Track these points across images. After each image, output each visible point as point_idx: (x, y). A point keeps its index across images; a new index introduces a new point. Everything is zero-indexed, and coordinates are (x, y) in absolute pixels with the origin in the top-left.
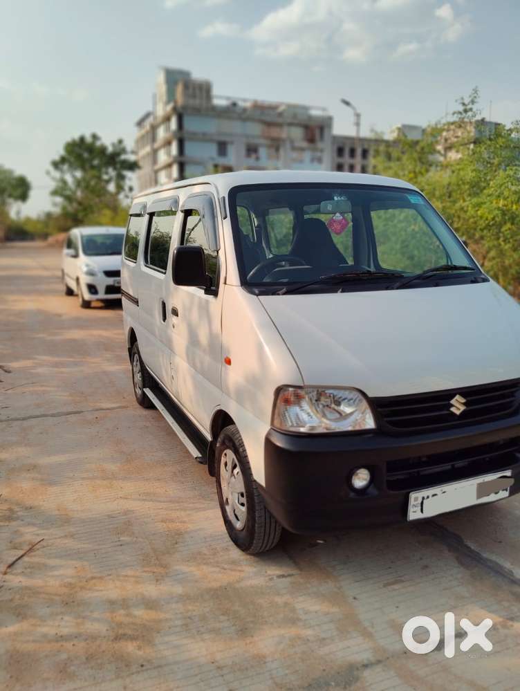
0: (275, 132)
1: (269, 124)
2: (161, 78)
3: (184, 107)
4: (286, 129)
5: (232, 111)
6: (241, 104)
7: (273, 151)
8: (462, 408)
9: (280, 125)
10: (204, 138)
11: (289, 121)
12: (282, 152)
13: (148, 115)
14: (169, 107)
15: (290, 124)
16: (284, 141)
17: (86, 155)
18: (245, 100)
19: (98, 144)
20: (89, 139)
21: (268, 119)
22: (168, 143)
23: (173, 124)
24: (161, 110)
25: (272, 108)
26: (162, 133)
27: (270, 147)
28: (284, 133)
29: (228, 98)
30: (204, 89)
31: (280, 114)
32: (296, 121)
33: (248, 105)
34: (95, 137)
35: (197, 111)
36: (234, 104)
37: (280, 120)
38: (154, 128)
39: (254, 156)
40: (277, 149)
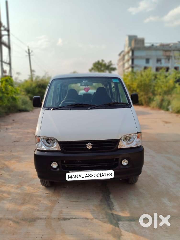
0: (168, 54)
1: (166, 51)
2: (127, 39)
3: (135, 48)
4: (172, 52)
5: (152, 48)
6: (155, 45)
7: (167, 60)
8: (91, 147)
9: (170, 51)
10: (141, 58)
11: (173, 49)
12: (170, 60)
13: (122, 52)
14: (129, 48)
15: (174, 50)
16: (171, 56)
17: (99, 67)
18: (157, 43)
19: (104, 63)
20: (101, 61)
21: (166, 49)
22: (128, 61)
23: (130, 54)
24: (127, 49)
25: (168, 45)
26: (127, 57)
27: (166, 59)
28: (172, 54)
29: (150, 43)
30: (142, 41)
31: (170, 47)
32: (176, 49)
33: (158, 45)
34: (103, 61)
35: (139, 49)
36: (153, 45)
37: (170, 49)
38: (124, 56)
39: (159, 63)
40: (169, 60)
